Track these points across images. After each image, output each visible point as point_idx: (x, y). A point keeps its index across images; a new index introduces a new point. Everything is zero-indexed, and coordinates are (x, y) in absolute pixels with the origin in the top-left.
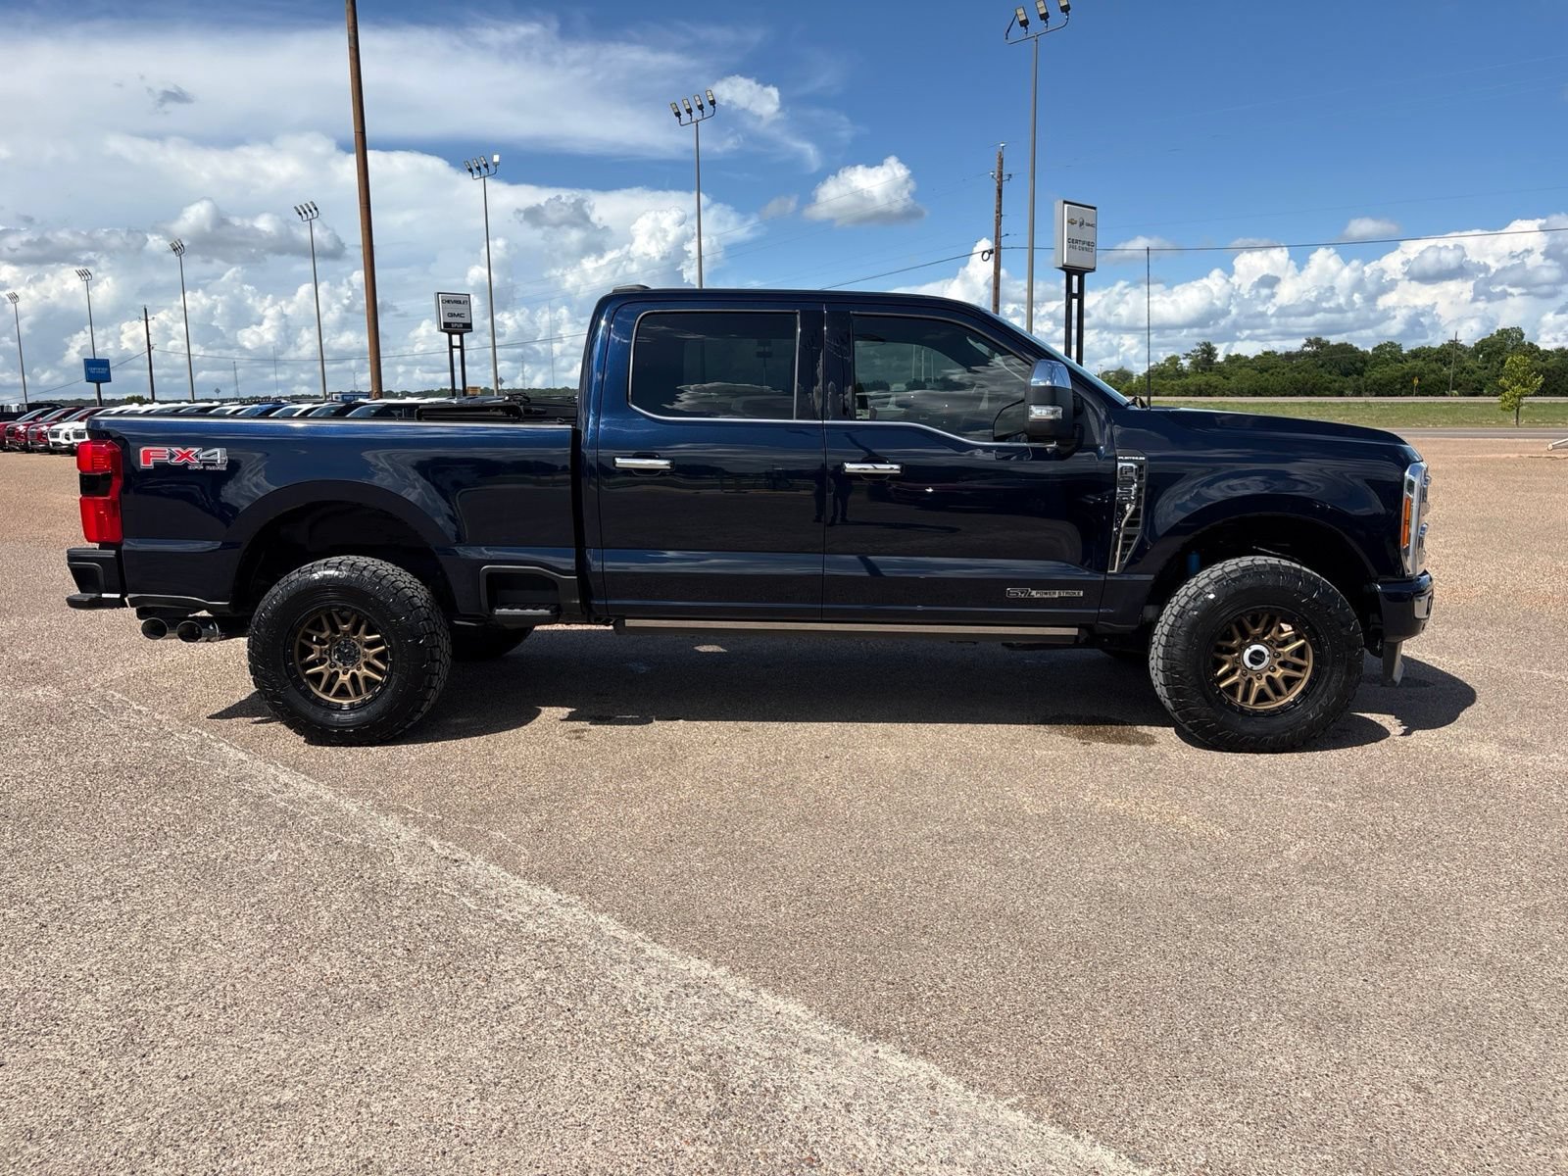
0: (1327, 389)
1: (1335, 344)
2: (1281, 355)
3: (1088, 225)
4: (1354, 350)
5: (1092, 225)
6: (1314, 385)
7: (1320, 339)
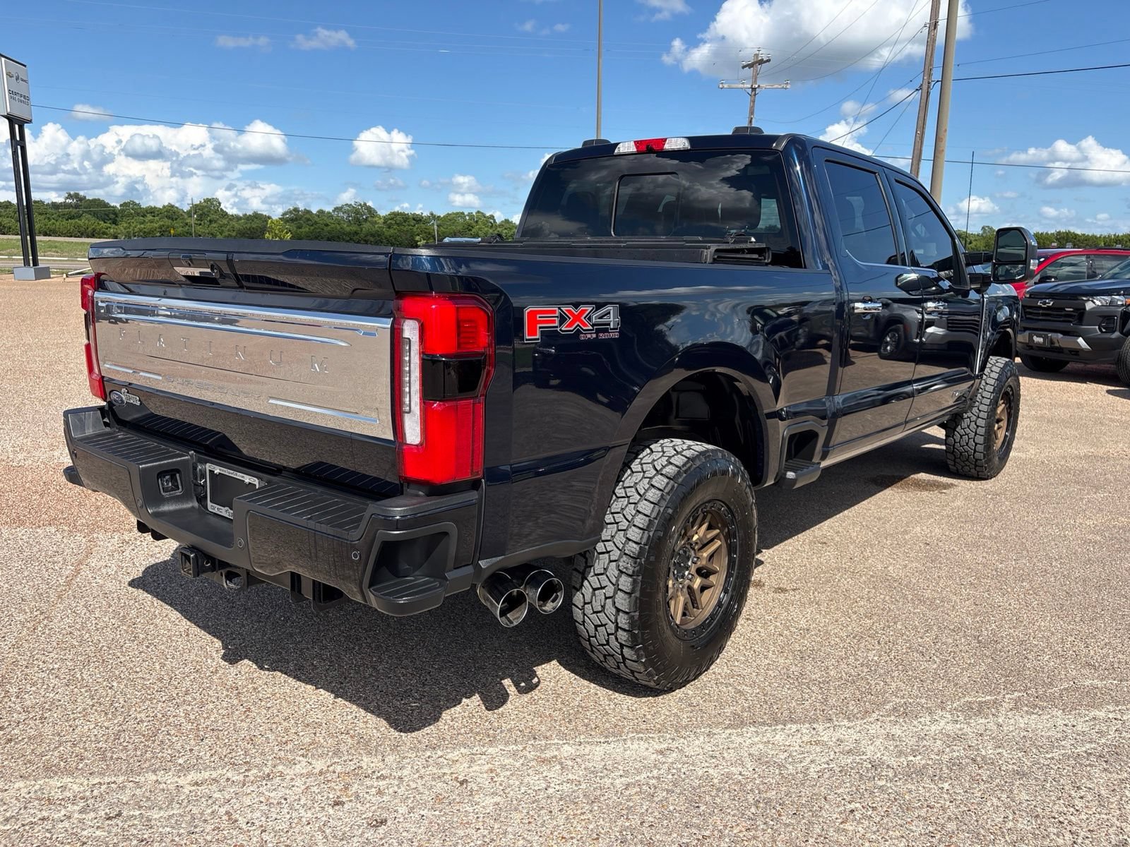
0: (104, 233)
1: (91, 198)
2: (48, 205)
3: (22, 80)
4: (106, 205)
5: (25, 81)
6: (94, 230)
7: (78, 194)
